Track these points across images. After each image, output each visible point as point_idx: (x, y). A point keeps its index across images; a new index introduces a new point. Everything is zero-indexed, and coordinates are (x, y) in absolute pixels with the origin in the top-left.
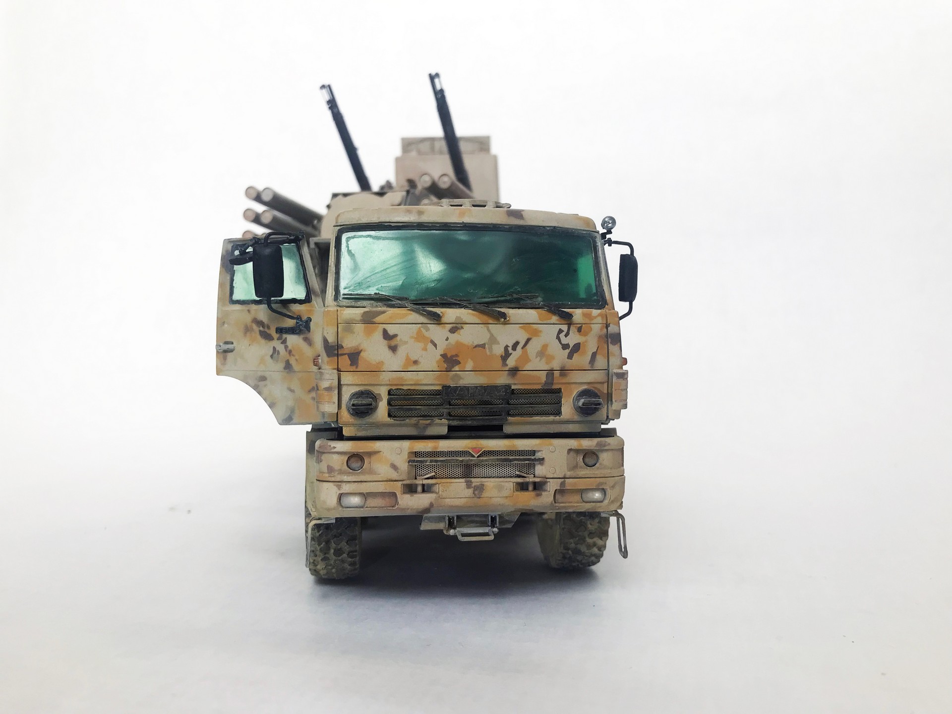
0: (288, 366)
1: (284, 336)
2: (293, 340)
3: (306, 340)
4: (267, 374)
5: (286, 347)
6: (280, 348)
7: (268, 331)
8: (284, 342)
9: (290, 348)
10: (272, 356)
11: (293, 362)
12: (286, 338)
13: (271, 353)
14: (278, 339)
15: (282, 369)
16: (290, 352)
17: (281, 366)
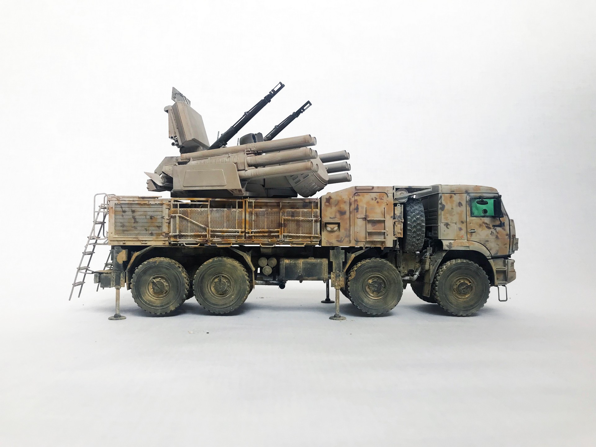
0: (497, 237)
1: (495, 228)
2: (498, 229)
3: (503, 229)
4: (489, 240)
5: (496, 231)
6: (494, 231)
7: (489, 226)
8: (495, 229)
9: (498, 231)
10: (491, 234)
11: (499, 236)
12: (496, 228)
13: (491, 232)
14: (493, 228)
15: (495, 238)
16: (498, 233)
17: (494, 237)
